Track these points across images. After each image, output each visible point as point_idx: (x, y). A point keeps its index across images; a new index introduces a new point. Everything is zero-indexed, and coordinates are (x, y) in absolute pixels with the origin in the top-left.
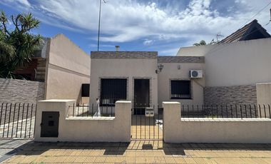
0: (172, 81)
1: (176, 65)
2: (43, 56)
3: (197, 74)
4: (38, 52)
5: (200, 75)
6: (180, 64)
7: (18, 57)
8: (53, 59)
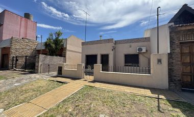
0: (125, 55)
1: (128, 45)
2: (65, 46)
3: (142, 50)
4: (63, 45)
5: (144, 50)
6: (131, 44)
7: (56, 48)
8: (68, 47)
